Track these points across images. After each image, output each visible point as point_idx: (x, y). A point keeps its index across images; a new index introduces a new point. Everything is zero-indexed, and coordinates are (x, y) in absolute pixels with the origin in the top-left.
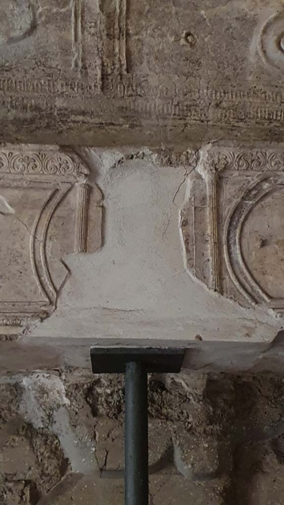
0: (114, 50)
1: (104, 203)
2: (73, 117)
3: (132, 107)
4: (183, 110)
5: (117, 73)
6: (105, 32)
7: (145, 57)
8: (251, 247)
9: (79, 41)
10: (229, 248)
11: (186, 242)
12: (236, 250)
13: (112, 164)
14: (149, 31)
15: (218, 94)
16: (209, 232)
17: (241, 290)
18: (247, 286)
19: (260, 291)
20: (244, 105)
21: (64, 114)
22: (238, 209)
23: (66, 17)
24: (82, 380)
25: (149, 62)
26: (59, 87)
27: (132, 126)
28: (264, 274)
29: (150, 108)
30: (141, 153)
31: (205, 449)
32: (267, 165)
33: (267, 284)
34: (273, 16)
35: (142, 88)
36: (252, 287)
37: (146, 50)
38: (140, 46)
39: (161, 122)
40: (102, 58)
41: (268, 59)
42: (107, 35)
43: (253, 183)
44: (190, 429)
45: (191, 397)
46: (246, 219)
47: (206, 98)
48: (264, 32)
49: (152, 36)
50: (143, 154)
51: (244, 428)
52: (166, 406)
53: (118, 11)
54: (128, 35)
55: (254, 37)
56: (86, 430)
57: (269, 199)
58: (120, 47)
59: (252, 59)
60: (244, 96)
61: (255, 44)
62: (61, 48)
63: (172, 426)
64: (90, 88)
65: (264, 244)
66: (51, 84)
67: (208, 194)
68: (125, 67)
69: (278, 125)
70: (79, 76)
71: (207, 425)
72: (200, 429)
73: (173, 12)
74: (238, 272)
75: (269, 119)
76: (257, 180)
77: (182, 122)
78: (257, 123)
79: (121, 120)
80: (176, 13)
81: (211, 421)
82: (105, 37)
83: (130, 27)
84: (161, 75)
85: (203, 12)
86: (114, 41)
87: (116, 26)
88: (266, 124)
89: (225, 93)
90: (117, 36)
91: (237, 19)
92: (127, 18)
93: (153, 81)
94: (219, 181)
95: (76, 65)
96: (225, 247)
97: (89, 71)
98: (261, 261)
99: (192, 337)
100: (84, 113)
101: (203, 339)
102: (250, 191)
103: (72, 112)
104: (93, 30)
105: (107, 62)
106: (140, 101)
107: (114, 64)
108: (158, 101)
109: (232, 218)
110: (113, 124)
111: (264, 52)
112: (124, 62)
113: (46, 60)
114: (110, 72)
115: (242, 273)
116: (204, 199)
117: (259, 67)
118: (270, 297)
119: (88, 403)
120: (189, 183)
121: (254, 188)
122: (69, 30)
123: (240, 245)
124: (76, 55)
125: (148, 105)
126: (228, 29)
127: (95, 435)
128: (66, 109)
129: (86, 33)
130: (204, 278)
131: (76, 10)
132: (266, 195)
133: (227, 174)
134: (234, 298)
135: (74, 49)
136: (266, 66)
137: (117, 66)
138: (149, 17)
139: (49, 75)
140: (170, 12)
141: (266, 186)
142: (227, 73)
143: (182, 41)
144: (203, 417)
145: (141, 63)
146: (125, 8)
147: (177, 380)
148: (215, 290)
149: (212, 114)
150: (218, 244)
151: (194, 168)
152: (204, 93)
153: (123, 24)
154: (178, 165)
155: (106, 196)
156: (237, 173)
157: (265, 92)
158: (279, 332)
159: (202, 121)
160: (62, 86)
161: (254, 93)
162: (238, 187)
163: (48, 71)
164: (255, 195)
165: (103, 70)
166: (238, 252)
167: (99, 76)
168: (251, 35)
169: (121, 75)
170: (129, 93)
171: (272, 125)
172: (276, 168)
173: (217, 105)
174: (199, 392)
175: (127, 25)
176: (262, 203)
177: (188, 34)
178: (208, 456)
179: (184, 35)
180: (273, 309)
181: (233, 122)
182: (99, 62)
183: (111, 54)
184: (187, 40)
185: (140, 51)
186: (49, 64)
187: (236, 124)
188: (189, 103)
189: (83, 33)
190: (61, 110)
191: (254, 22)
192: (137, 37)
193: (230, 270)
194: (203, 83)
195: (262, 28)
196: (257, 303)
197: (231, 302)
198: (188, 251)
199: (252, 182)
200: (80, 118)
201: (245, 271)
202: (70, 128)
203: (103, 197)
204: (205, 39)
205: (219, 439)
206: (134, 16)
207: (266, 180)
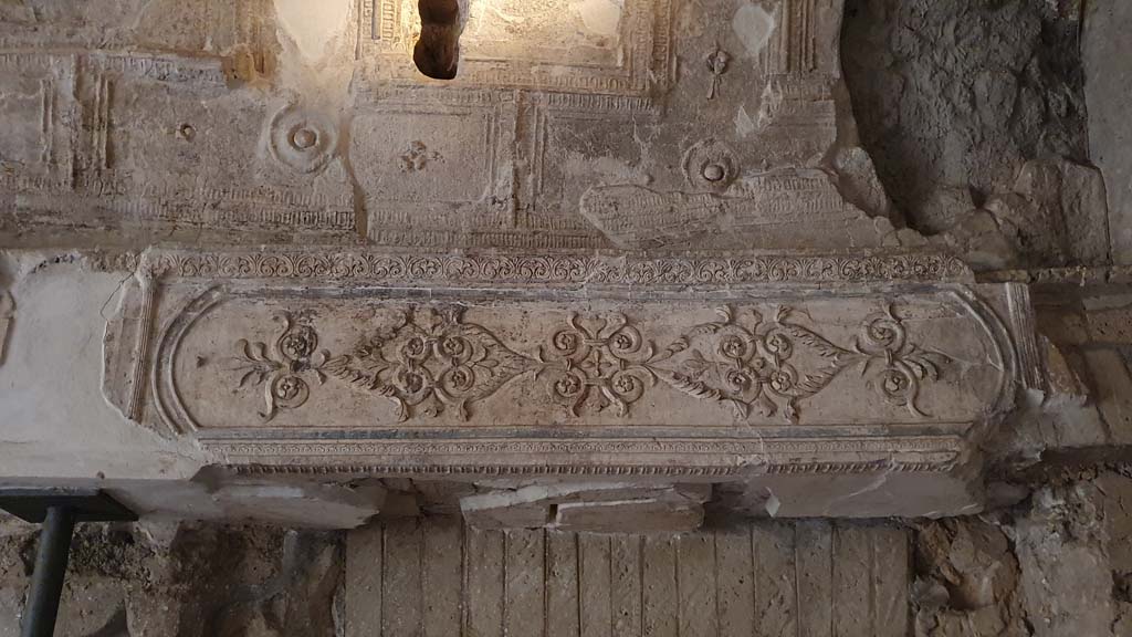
0: (92, 142)
1: (16, 314)
2: (37, 218)
3: (109, 207)
4: (172, 211)
5: (93, 167)
6: (81, 123)
7: (131, 150)
8: (187, 367)
9: (50, 132)
10: (159, 366)
11: (108, 361)
12: (167, 370)
13: (31, 269)
14: (137, 123)
15: (217, 193)
16: (136, 348)
17: (164, 417)
18: (173, 412)
19: (187, 418)
20: (246, 206)
21: (25, 215)
22: (177, 321)
23: (34, 106)
24: (19, 531)
25: (135, 157)
26: (20, 184)
27: (109, 228)
28: (196, 398)
29: (132, 207)
30: (68, 255)
31: (164, 612)
32: (220, 271)
33: (198, 409)
34: (283, 107)
35: (125, 186)
36: (179, 414)
37: (132, 143)
38: (125, 139)
39: (145, 224)
40: (75, 151)
41: (278, 155)
42: (84, 126)
43: (200, 292)
44: (150, 589)
45: (156, 551)
46: (187, 332)
47: (201, 198)
48: (275, 124)
49: (142, 128)
50: (72, 257)
51: (227, 587)
52: (126, 561)
53: (98, 99)
54: (110, 125)
55: (264, 130)
56: (13, 592)
57: (217, 311)
58: (99, 139)
59: (260, 155)
60: (247, 196)
61: (264, 139)
62: (28, 140)
63: (127, 586)
64: (60, 184)
65: (202, 362)
66: (11, 180)
67: (143, 304)
68: (104, 162)
69: (287, 229)
70: (47, 171)
71: (172, 584)
72: (163, 589)
73: (168, 101)
74: (165, 397)
75: (276, 222)
76: (206, 288)
77: (171, 224)
78: (261, 226)
79: (96, 221)
80: (172, 103)
81: (176, 579)
82: (81, 128)
83: (114, 118)
84: (150, 172)
85: (203, 102)
86: (92, 133)
87: (96, 116)
88: (272, 228)
89: (224, 192)
90: (96, 127)
91: (243, 110)
92: (110, 107)
93: (139, 178)
94: (158, 288)
95: (44, 159)
96: (154, 367)
97: (59, 165)
98: (196, 384)
99: (93, 475)
100: (50, 213)
101: (107, 476)
102: (195, 301)
103: (35, 212)
104: (66, 120)
105: (83, 156)
106: (119, 200)
107: (90, 158)
108: (142, 200)
109: (169, 332)
110: (85, 226)
111: (275, 147)
112: (103, 155)
113: (8, 153)
114: (84, 166)
115: (170, 397)
116: (138, 309)
117: (268, 164)
118: (198, 425)
119: (24, 559)
120: (124, 290)
121: (201, 297)
122: (38, 120)
123: (174, 364)
124: (45, 147)
125: (130, 204)
126: (232, 121)
127: (24, 598)
128: (28, 209)
129: (58, 123)
130: (120, 404)
131: (46, 97)
132: (214, 306)
133: (168, 281)
134: (155, 427)
135: (43, 140)
136: (278, 163)
137: (95, 160)
138: (138, 106)
139: (9, 170)
140: (164, 103)
141: (216, 295)
142: (231, 171)
143: (178, 134)
144: (167, 575)
145: (126, 157)
146: (106, 96)
147: (142, 530)
148: (130, 418)
149: (208, 216)
150: (145, 364)
151: (133, 274)
152: (200, 191)
153: (105, 114)
154: (113, 270)
155: (18, 305)
156: (181, 280)
157: (273, 193)
158: (203, 468)
159: (196, 224)
160: (25, 181)
161: (260, 193)
162: (182, 296)
163: (9, 166)
164: (201, 306)
165: (74, 165)
166: (170, 372)
167: (71, 171)
168: (259, 128)
169: (99, 170)
170: (107, 191)
171: (279, 229)
172: (229, 274)
173: (215, 206)
174: (166, 544)
175: (109, 114)
176: (209, 315)
177: (186, 126)
178: (166, 621)
179: (179, 128)
180: (199, 440)
181: (233, 225)
182: (71, 155)
183: (89, 146)
184: (183, 132)
185: (125, 145)
186: (11, 157)
187: (236, 228)
188: (180, 203)
189: (54, 123)
190: (21, 209)
191: (262, 114)
192: (122, 129)
193: (155, 394)
194: (200, 180)
195: (271, 120)
196: (180, 432)
197: (150, 431)
198: (107, 371)
199: (200, 290)
200: (45, 219)
201: (174, 395)
202: (32, 231)
203: (14, 306)
204: (205, 133)
205: (184, 600)
206: (118, 106)
207: (216, 288)
